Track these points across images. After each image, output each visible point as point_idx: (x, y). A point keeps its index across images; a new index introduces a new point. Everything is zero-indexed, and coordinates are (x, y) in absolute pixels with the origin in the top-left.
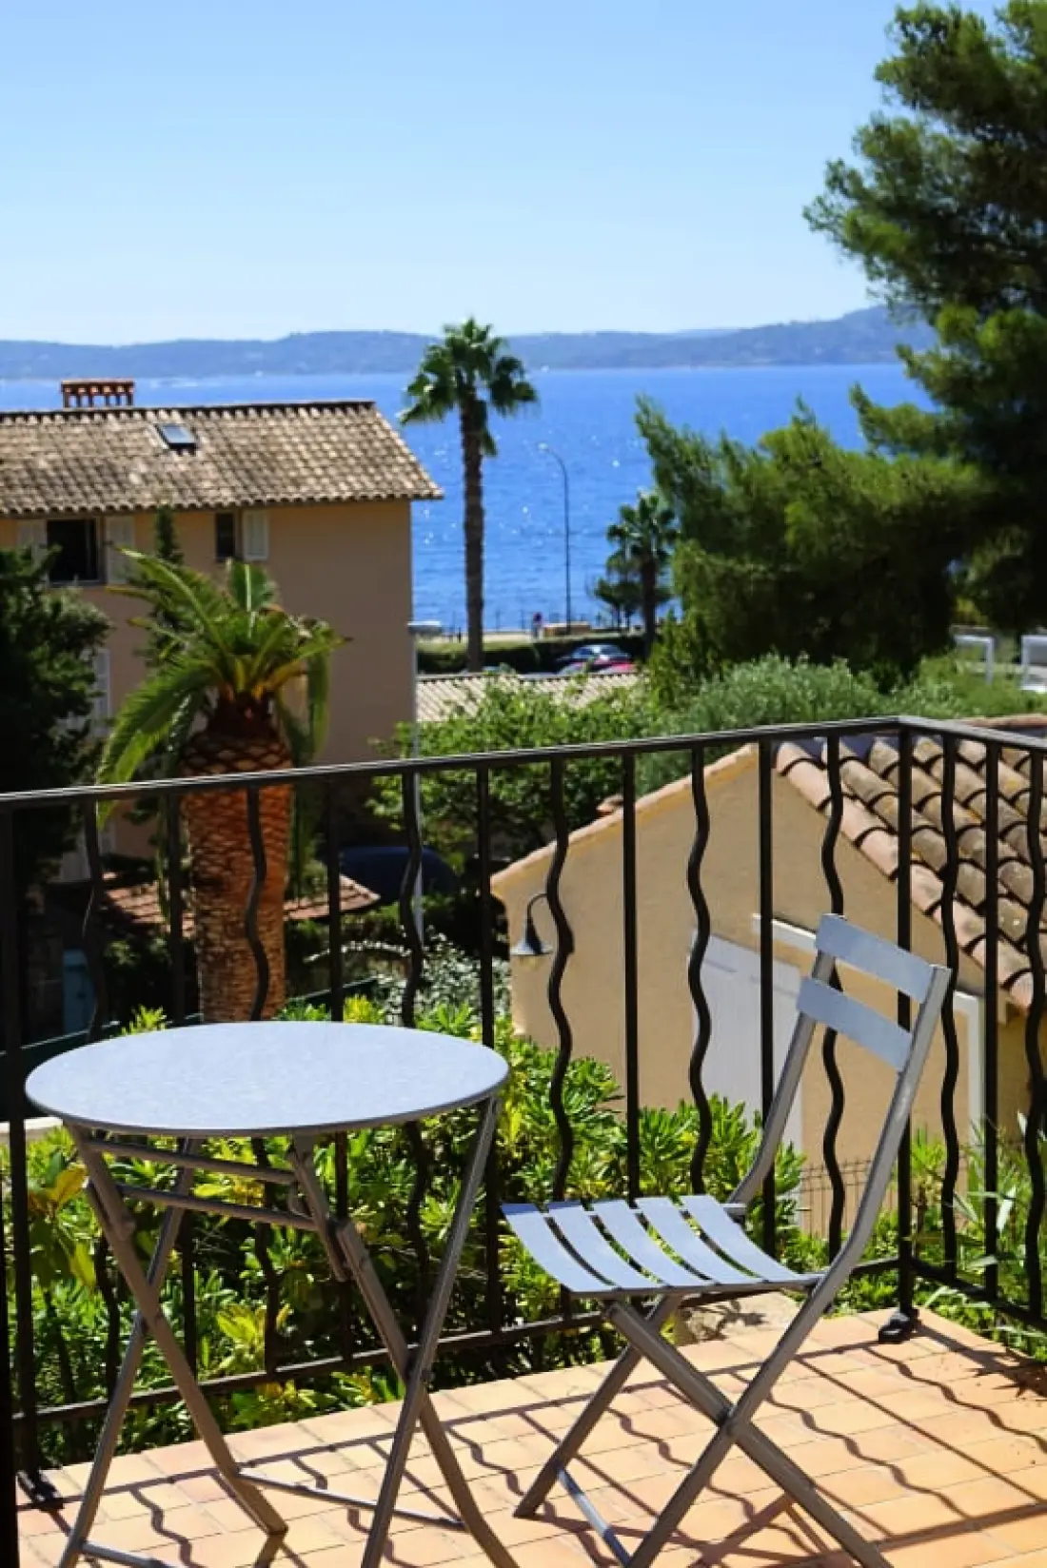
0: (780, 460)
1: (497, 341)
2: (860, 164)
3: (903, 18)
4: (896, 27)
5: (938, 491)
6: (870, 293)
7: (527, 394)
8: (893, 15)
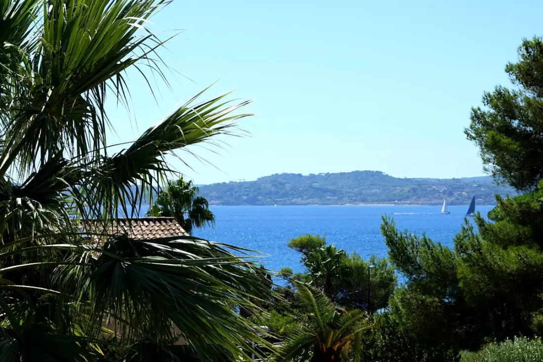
0: (459, 247)
1: (194, 188)
2: (487, 109)
3: (526, 45)
4: (523, 49)
5: (533, 263)
6: (485, 170)
7: (209, 217)
8: (521, 43)
